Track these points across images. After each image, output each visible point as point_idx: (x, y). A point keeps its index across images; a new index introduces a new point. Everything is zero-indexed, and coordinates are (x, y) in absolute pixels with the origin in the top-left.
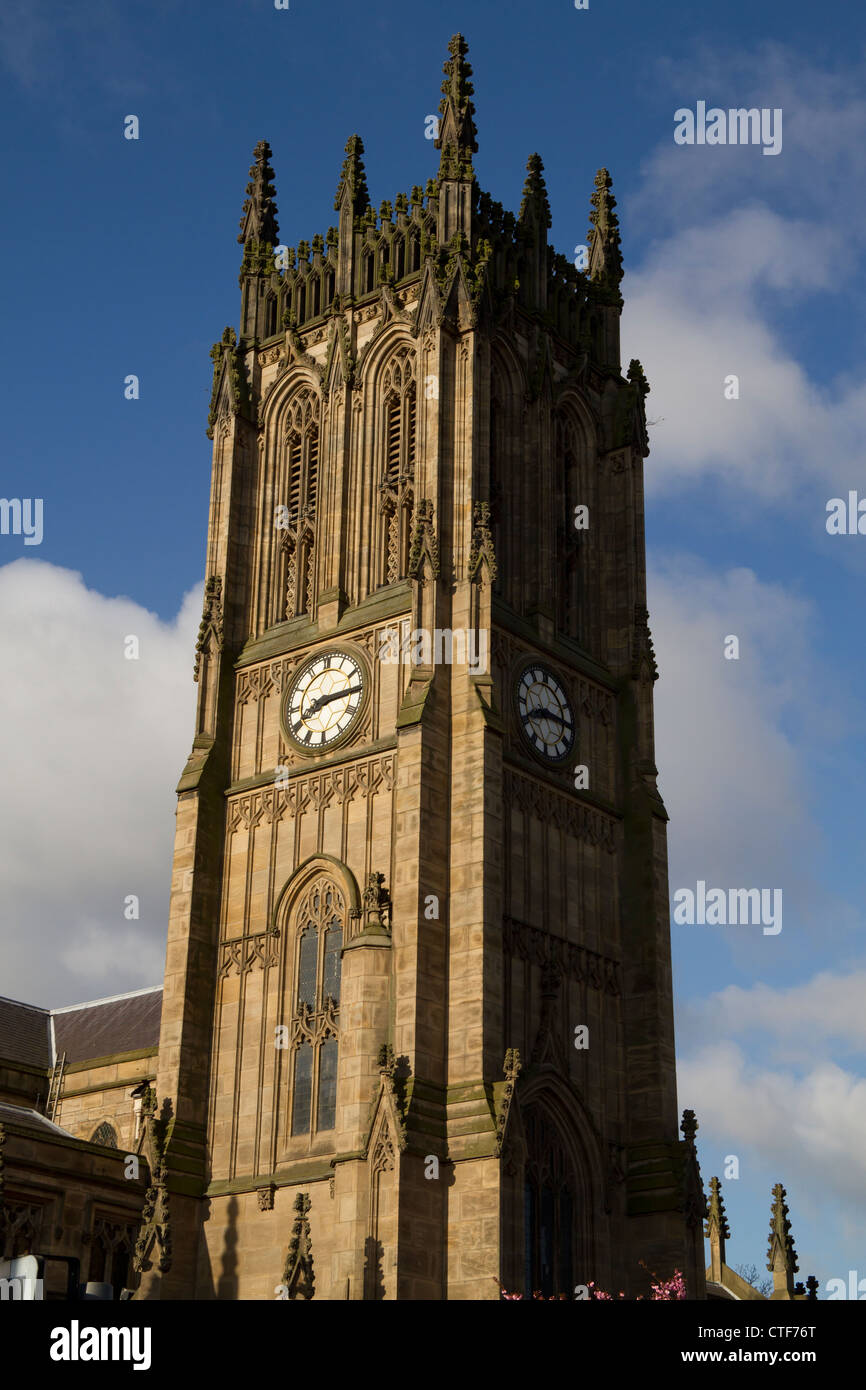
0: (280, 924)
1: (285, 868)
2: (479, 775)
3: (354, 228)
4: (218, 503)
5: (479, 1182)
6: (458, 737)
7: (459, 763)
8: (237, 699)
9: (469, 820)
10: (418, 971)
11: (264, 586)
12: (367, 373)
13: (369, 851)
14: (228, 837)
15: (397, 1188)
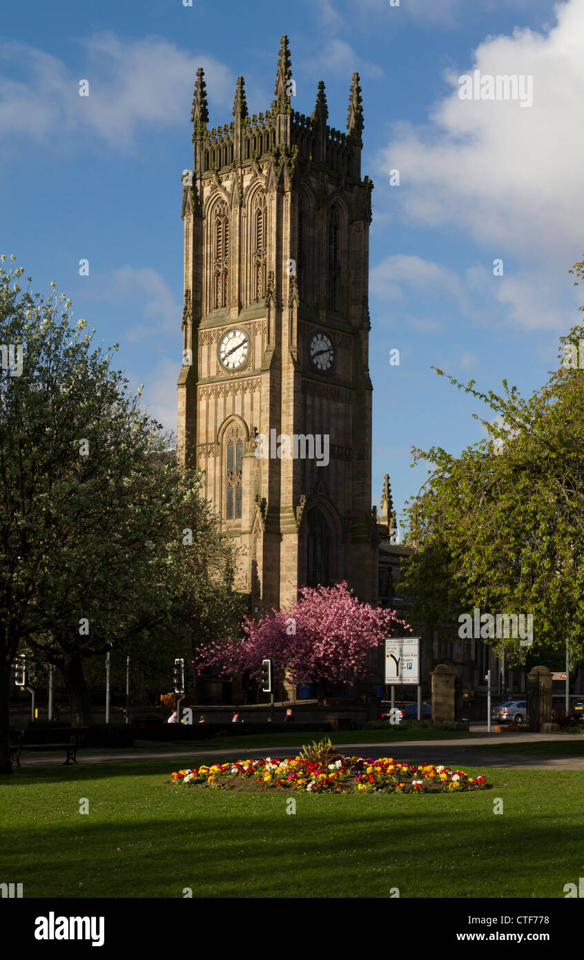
0: (219, 440)
1: (221, 418)
2: (292, 390)
3: (241, 126)
4: (187, 254)
5: (291, 541)
6: (284, 373)
7: (284, 384)
8: (199, 343)
9: (288, 407)
10: (269, 467)
11: (208, 293)
12: (248, 200)
13: (252, 415)
14: (198, 402)
15: (262, 544)
